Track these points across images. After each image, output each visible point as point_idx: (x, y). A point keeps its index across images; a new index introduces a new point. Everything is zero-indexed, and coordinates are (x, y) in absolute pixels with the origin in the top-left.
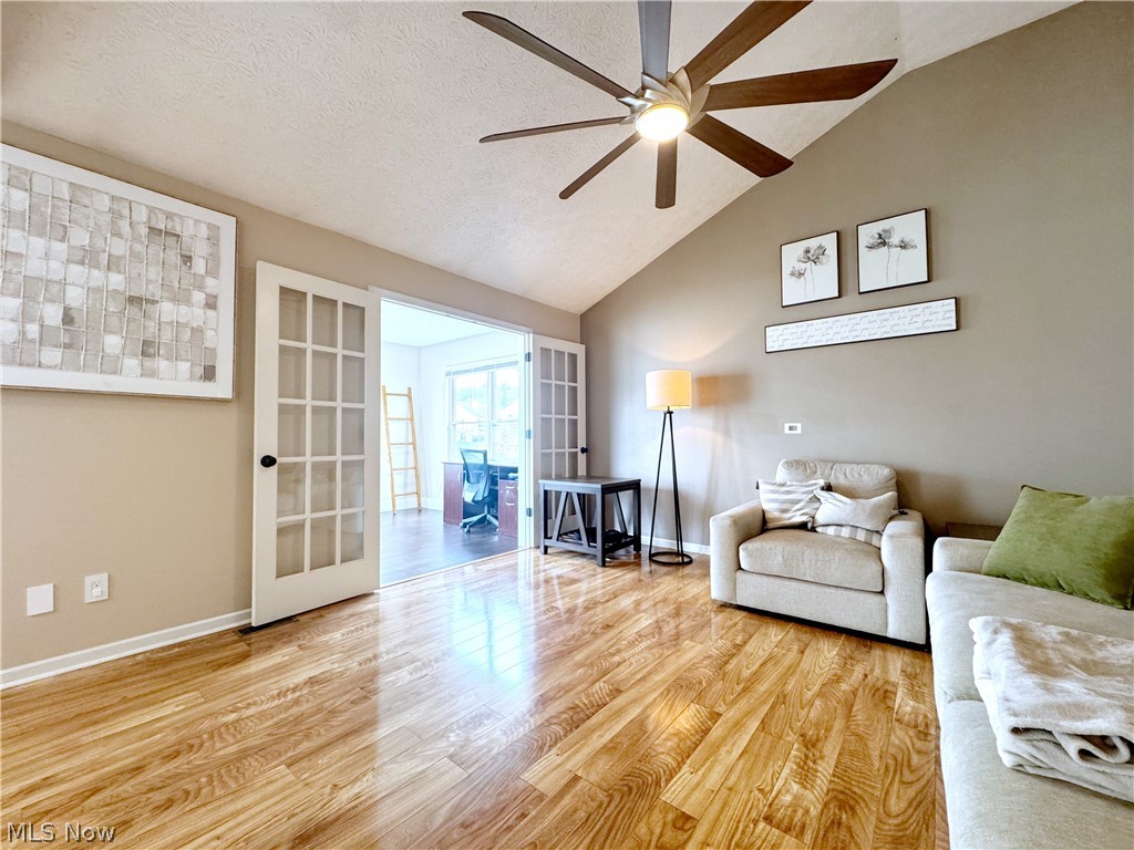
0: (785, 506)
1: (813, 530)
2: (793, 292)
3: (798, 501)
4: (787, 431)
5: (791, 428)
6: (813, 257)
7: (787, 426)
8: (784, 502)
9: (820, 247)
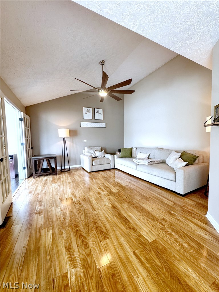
0: (91, 155)
1: (96, 157)
2: (85, 117)
3: (93, 153)
4: (84, 142)
5: (85, 141)
6: (89, 111)
7: (84, 141)
8: (91, 154)
9: (89, 110)
